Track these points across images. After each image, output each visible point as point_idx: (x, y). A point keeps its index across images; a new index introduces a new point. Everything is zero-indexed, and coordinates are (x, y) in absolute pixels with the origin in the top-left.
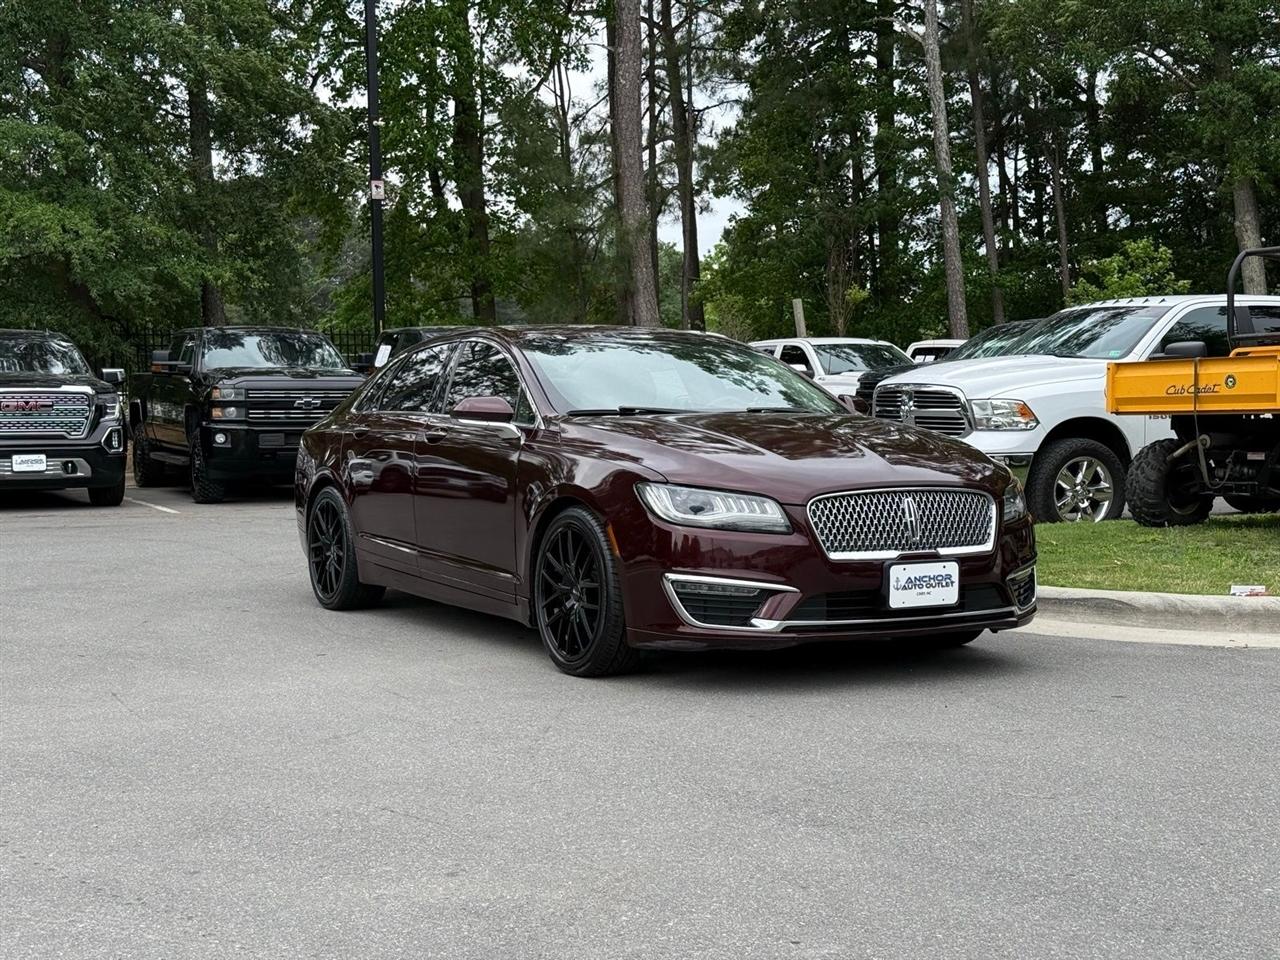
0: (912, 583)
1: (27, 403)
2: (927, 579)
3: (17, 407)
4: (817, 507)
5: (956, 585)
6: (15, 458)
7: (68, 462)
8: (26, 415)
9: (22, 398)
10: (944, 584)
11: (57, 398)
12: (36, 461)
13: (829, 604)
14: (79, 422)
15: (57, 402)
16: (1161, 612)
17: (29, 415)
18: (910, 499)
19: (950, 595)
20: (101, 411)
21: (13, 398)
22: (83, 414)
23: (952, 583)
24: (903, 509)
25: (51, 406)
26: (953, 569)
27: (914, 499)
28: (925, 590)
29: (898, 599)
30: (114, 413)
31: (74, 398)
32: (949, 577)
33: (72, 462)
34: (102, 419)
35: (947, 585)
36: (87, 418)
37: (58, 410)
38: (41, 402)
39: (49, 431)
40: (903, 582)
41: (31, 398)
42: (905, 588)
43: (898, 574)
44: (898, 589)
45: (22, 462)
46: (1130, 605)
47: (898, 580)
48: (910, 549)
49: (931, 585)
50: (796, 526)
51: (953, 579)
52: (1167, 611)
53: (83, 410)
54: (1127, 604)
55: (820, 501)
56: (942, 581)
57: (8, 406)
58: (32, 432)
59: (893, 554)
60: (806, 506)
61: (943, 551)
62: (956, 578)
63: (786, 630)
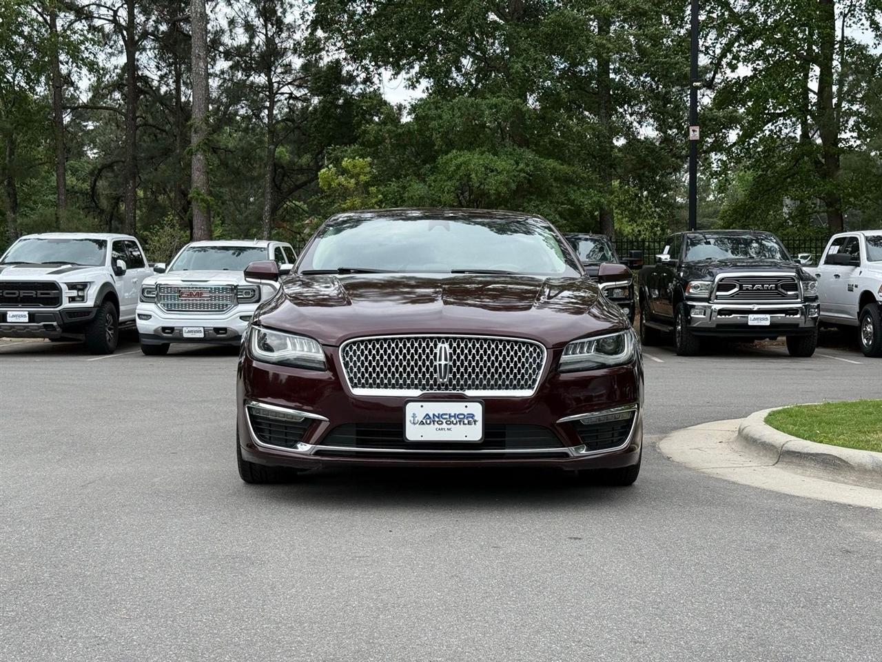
0: (429, 420)
2: (448, 417)
4: (351, 348)
5: (480, 424)
10: (466, 422)
13: (358, 433)
16: (870, 470)
18: (447, 345)
19: (474, 433)
23: (475, 421)
24: (436, 353)
26: (477, 410)
27: (451, 346)
28: (445, 426)
29: (414, 433)
32: (472, 416)
35: (469, 423)
40: (420, 418)
42: (422, 423)
43: (414, 411)
44: (414, 423)
46: (847, 463)
47: (414, 416)
48: (439, 389)
49: (452, 422)
50: (330, 363)
51: (476, 418)
52: (874, 470)
54: (844, 461)
55: (354, 343)
56: (464, 419)
59: (416, 393)
60: (339, 347)
61: (470, 393)
62: (479, 416)
63: (318, 453)
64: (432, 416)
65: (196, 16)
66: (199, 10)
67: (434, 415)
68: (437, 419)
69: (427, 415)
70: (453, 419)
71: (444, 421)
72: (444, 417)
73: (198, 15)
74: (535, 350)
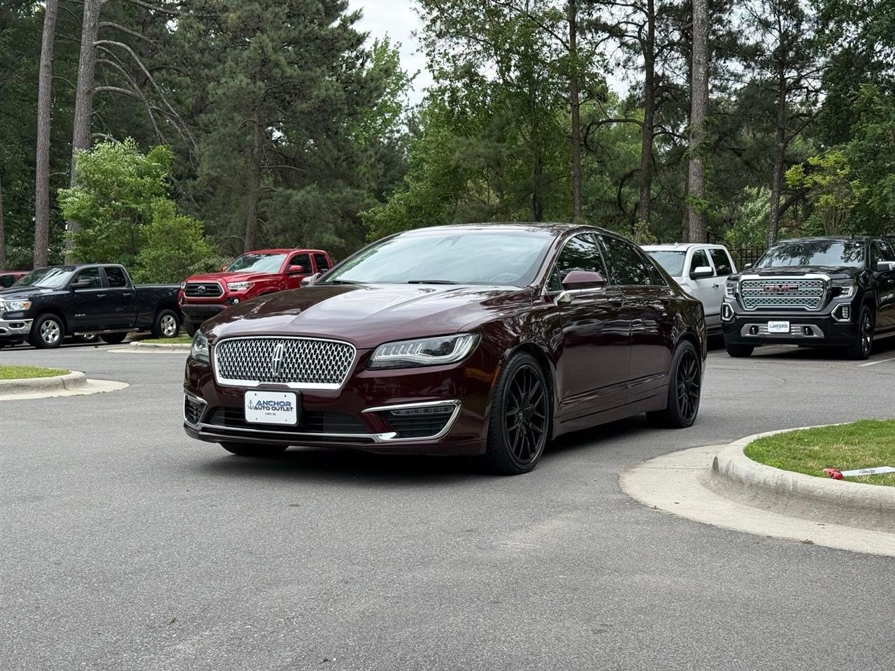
0: (261, 406)
1: (780, 286)
2: (273, 403)
3: (774, 289)
5: (295, 410)
6: (770, 323)
7: (805, 327)
8: (779, 294)
9: (778, 283)
10: (285, 409)
11: (801, 282)
12: (783, 326)
14: (816, 299)
15: (801, 286)
17: (781, 294)
18: (283, 345)
19: (291, 418)
20: (836, 292)
21: (772, 283)
22: (819, 294)
23: (291, 408)
25: (797, 288)
26: (292, 398)
27: (286, 346)
28: (271, 411)
29: (251, 416)
30: (847, 293)
31: (813, 282)
32: (289, 404)
33: (808, 327)
34: (835, 298)
35: (288, 409)
36: (821, 297)
37: (801, 291)
38: (790, 285)
39: (795, 306)
40: (254, 404)
41: (783, 283)
42: (256, 408)
43: (250, 397)
44: (251, 408)
45: (774, 326)
47: (251, 402)
48: (274, 381)
49: (276, 408)
51: (292, 406)
53: (819, 291)
55: (226, 342)
56: (284, 406)
57: (768, 288)
58: (783, 306)
60: (215, 345)
61: (289, 385)
62: (294, 405)
63: (204, 430)
64: (262, 403)
65: (698, 23)
66: (701, 17)
67: (264, 402)
68: (266, 405)
69: (259, 401)
70: (276, 406)
71: (271, 407)
72: (271, 403)
73: (700, 22)
74: (348, 350)
